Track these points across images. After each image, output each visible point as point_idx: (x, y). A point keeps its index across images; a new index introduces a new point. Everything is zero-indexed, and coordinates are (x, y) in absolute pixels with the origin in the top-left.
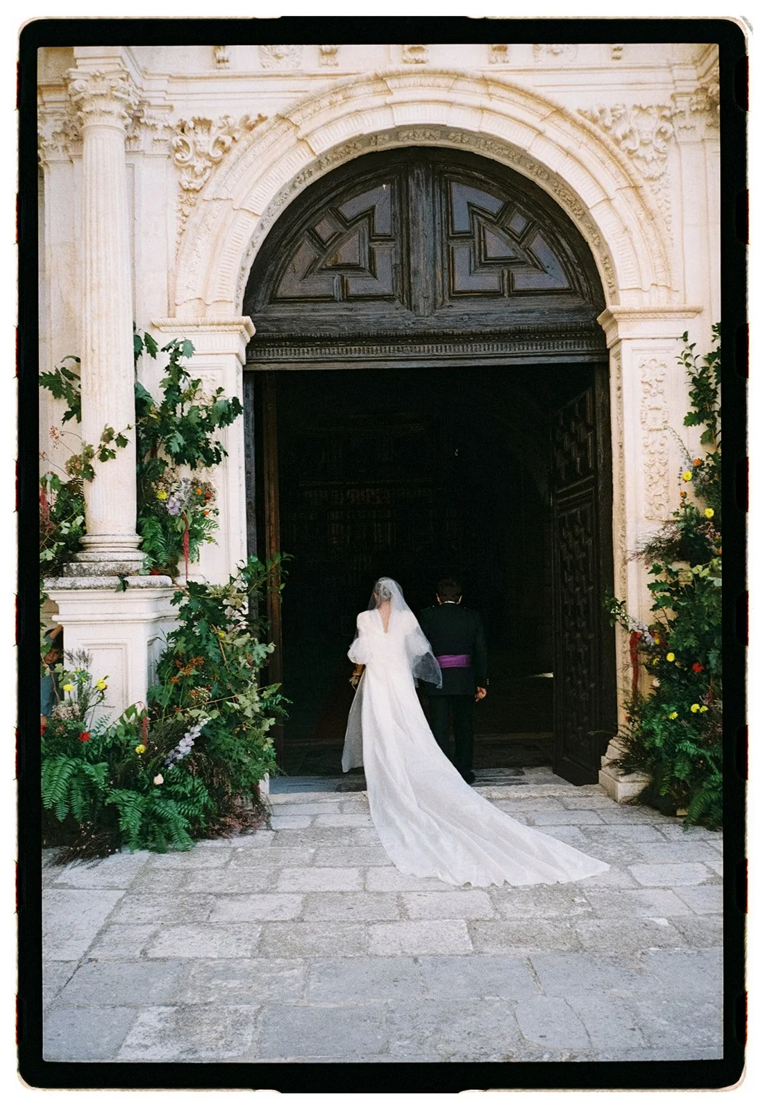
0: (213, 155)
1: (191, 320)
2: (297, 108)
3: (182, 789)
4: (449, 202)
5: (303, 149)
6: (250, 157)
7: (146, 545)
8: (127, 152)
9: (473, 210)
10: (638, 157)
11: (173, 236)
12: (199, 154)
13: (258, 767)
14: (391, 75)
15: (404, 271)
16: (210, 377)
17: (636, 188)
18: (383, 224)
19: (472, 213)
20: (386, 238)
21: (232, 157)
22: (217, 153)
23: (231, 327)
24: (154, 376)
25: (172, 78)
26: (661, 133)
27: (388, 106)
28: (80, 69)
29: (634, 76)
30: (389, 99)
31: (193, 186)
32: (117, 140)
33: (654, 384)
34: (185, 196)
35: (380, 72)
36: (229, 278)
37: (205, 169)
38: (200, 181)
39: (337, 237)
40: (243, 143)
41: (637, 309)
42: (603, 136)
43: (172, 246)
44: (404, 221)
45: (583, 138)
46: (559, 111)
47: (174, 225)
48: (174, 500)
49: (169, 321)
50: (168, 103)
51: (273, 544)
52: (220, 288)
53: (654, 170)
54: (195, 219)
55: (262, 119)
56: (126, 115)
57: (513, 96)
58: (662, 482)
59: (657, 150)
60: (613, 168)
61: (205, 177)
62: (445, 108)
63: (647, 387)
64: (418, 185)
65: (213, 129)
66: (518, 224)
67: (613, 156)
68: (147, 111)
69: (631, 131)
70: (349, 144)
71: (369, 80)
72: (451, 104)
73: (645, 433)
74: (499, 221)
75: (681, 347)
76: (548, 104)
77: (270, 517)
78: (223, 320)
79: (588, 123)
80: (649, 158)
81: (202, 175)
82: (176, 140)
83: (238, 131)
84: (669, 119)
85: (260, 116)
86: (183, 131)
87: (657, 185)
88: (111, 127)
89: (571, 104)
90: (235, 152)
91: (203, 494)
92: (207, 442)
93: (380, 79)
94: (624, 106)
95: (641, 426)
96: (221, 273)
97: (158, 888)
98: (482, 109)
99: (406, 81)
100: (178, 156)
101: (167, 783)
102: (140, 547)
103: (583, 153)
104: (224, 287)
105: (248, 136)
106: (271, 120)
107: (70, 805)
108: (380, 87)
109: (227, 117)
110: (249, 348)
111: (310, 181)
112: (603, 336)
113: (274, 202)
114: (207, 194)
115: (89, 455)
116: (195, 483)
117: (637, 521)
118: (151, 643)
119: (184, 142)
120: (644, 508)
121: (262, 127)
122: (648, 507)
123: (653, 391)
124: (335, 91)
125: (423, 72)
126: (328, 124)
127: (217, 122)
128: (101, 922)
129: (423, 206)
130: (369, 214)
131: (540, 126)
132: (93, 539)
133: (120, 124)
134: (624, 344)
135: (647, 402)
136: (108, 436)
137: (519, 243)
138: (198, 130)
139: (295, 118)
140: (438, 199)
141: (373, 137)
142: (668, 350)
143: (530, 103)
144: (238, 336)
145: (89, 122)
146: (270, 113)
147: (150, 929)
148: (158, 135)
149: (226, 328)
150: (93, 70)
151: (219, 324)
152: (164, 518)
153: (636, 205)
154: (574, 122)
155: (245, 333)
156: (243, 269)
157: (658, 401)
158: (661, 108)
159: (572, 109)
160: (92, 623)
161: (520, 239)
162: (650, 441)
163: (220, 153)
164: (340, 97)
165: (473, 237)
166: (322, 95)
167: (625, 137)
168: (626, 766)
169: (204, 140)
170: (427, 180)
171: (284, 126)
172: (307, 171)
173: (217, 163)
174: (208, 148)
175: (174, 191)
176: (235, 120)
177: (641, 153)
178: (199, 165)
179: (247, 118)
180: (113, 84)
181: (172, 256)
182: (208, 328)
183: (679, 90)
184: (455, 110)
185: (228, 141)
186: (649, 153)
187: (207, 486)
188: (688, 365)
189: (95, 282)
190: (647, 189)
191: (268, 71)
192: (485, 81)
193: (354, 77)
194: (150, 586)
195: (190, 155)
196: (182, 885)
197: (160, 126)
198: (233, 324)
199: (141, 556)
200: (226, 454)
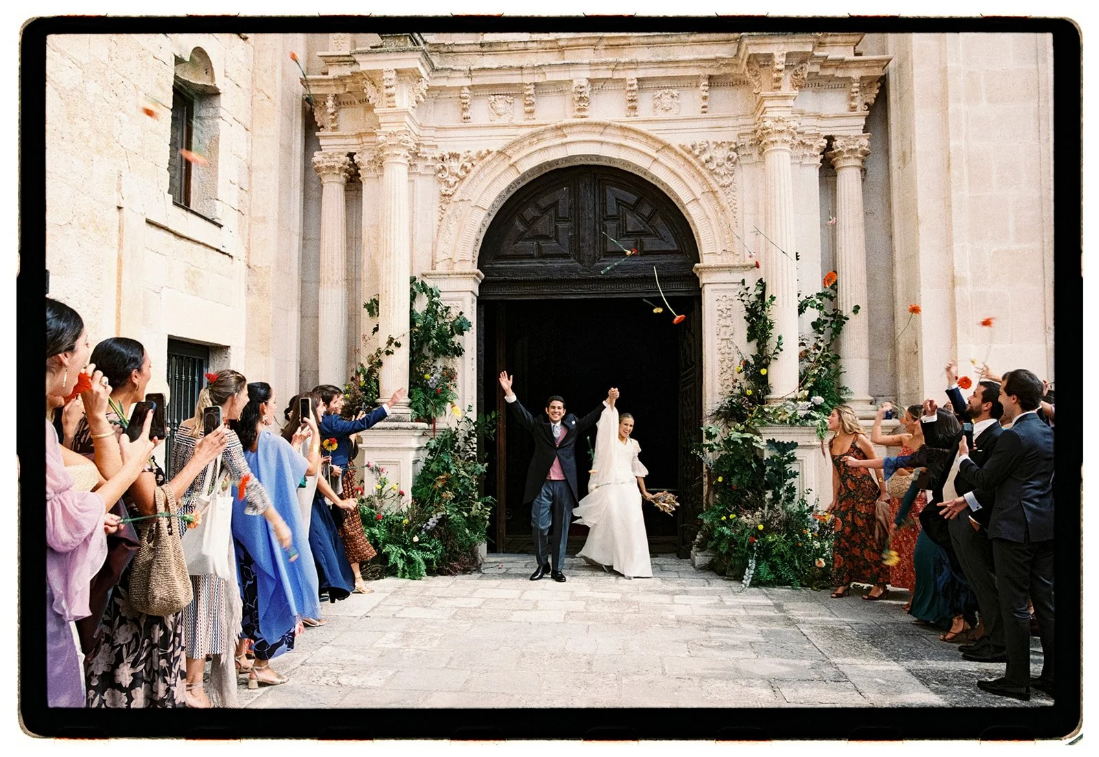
0: (460, 174)
1: (445, 271)
2: (509, 147)
3: (428, 545)
4: (605, 198)
5: (513, 170)
6: (482, 176)
7: (413, 405)
8: (409, 173)
9: (620, 202)
10: (716, 173)
11: (436, 222)
12: (452, 174)
13: (475, 537)
14: (566, 126)
15: (576, 240)
16: (455, 305)
17: (714, 193)
18: (563, 210)
19: (618, 205)
20: (565, 220)
21: (471, 176)
22: (462, 174)
24: (422, 305)
25: (438, 129)
26: (729, 159)
27: (563, 144)
28: (383, 129)
29: (714, 123)
30: (565, 140)
31: (448, 192)
32: (404, 170)
33: (725, 311)
34: (443, 198)
35: (559, 124)
36: (468, 246)
37: (455, 183)
38: (453, 189)
39: (535, 219)
40: (477, 168)
41: (713, 265)
42: (694, 161)
43: (436, 228)
44: (576, 208)
45: (682, 162)
46: (667, 147)
47: (437, 216)
48: (432, 379)
49: (432, 272)
50: (435, 144)
52: (463, 252)
53: (726, 181)
54: (449, 212)
55: (489, 153)
56: (408, 155)
57: (640, 137)
58: (729, 371)
59: (727, 169)
60: (700, 180)
61: (455, 187)
62: (598, 145)
63: (720, 312)
64: (585, 187)
65: (461, 159)
66: (646, 210)
67: (700, 174)
68: (422, 149)
69: (711, 158)
70: (540, 167)
71: (552, 129)
72: (602, 143)
73: (719, 341)
74: (634, 208)
75: (741, 289)
76: (660, 142)
78: (463, 271)
79: (685, 154)
80: (722, 173)
81: (454, 186)
82: (439, 166)
83: (475, 160)
84: (735, 150)
85: (488, 151)
86: (443, 160)
87: (728, 190)
88: (400, 163)
89: (675, 141)
90: (473, 173)
91: (450, 375)
92: (453, 343)
93: (558, 128)
94: (708, 142)
95: (716, 337)
96: (463, 244)
97: (407, 593)
98: (621, 146)
99: (575, 129)
100: (440, 175)
101: (420, 542)
102: (410, 406)
103: (681, 172)
105: (481, 164)
106: (494, 153)
108: (559, 133)
109: (469, 152)
110: (480, 287)
111: (519, 187)
112: (697, 280)
113: (496, 201)
114: (455, 198)
115: (379, 351)
116: (445, 369)
117: (713, 395)
118: (415, 462)
119: (444, 168)
120: (718, 388)
121: (489, 158)
122: (721, 387)
123: (724, 315)
124: (533, 135)
125: (585, 124)
126: (527, 156)
127: (463, 155)
128: (375, 604)
129: (588, 200)
130: (555, 205)
131: (656, 155)
132: (383, 401)
133: (405, 161)
134: (706, 286)
135: (721, 322)
136: (391, 341)
137: (647, 223)
138: (452, 159)
139: (509, 152)
140: (597, 195)
141: (557, 161)
142: (734, 290)
143: (650, 141)
144: (473, 280)
145: (387, 160)
146: (494, 149)
147: (400, 608)
148: (429, 163)
149: (467, 276)
150: (389, 130)
151: (461, 274)
152: (425, 388)
153: (714, 203)
154: (676, 153)
155: (477, 278)
156: (477, 240)
157: (728, 322)
158: (730, 143)
159: (675, 145)
160: (381, 449)
161: (649, 219)
162: (722, 346)
163: (464, 173)
164: (535, 139)
165: (618, 219)
166: (524, 138)
167: (707, 162)
168: (702, 547)
169: (455, 166)
170: (591, 185)
171: (502, 157)
172: (517, 182)
173: (462, 179)
174: (457, 170)
175: (437, 195)
176: (473, 154)
177: (718, 170)
178: (452, 180)
179: (481, 152)
180: (401, 138)
181: (435, 233)
183: (743, 131)
184: (605, 146)
185: (469, 165)
186: (722, 171)
187: (452, 371)
188: (743, 301)
189: (388, 252)
190: (720, 193)
191: (495, 123)
192: (622, 129)
193: (543, 127)
194: (414, 428)
195: (447, 174)
196: (422, 592)
197: (430, 158)
198: (469, 274)
199: (410, 411)
200: (464, 351)
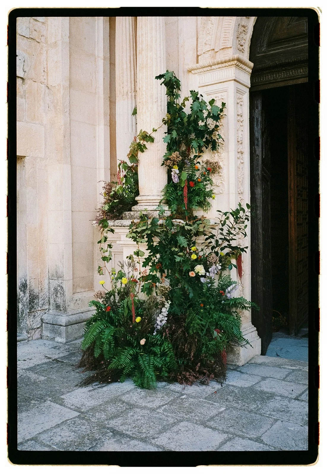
16: (220, 97)
23: (229, 63)
36: (229, 32)
49: (195, 66)
51: (293, 200)
52: (224, 40)
77: (291, 184)
78: (224, 59)
96: (224, 31)
104: (226, 39)
107: (101, 349)
136: (142, 136)
144: (234, 68)
149: (227, 64)
151: (222, 63)
182: (217, 66)
198: (229, 60)
